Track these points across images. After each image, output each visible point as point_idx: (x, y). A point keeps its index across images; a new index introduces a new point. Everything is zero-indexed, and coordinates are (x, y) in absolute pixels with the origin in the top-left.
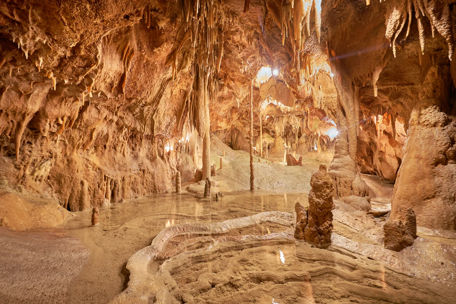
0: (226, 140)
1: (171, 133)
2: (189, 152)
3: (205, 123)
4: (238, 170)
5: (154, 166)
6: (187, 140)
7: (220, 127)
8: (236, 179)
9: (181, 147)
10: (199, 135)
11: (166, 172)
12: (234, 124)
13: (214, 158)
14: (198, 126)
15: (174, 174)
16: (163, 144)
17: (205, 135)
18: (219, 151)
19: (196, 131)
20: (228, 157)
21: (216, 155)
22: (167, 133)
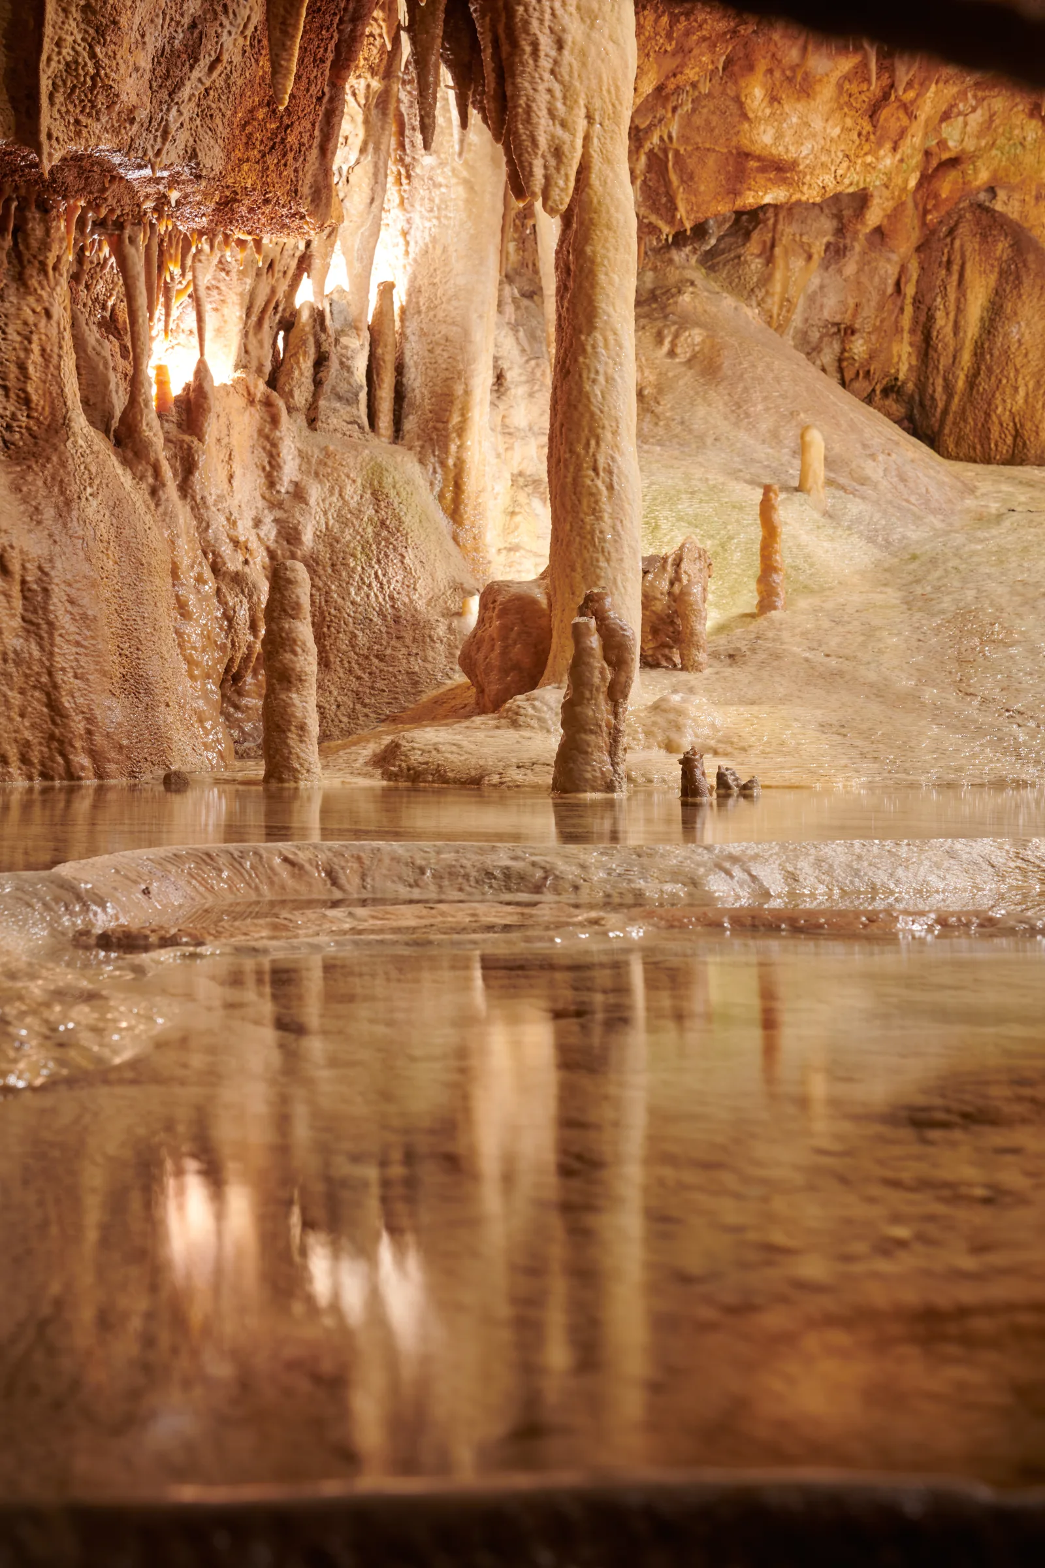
0: (859, 347)
1: (213, 159)
2: (411, 424)
3: (575, 30)
4: (964, 617)
5: (49, 513)
6: (387, 289)
7: (780, 169)
8: (930, 694)
9: (321, 361)
10: (518, 184)
11: (162, 583)
12: (954, 137)
13: (685, 506)
14: (506, 72)
15: (245, 636)
16: (130, 296)
17: (583, 170)
18: (763, 452)
19: (479, 133)
20: (855, 507)
21: (715, 478)
22: (173, 153)
